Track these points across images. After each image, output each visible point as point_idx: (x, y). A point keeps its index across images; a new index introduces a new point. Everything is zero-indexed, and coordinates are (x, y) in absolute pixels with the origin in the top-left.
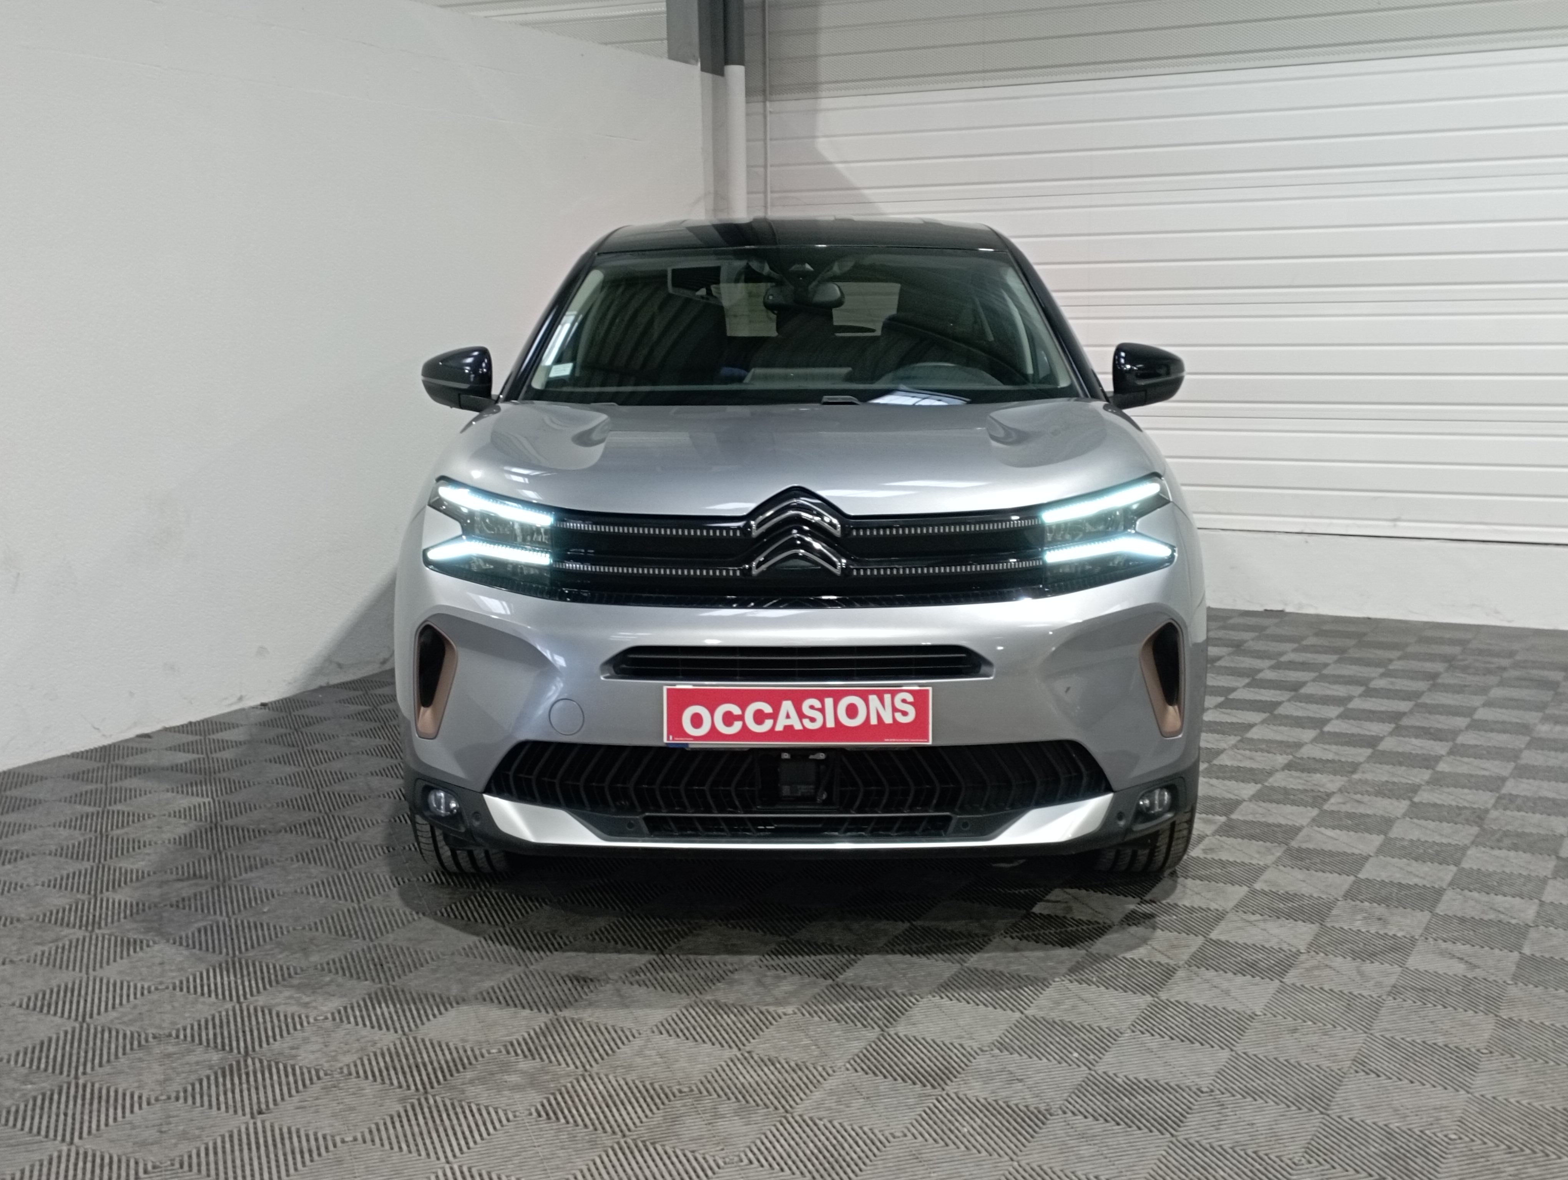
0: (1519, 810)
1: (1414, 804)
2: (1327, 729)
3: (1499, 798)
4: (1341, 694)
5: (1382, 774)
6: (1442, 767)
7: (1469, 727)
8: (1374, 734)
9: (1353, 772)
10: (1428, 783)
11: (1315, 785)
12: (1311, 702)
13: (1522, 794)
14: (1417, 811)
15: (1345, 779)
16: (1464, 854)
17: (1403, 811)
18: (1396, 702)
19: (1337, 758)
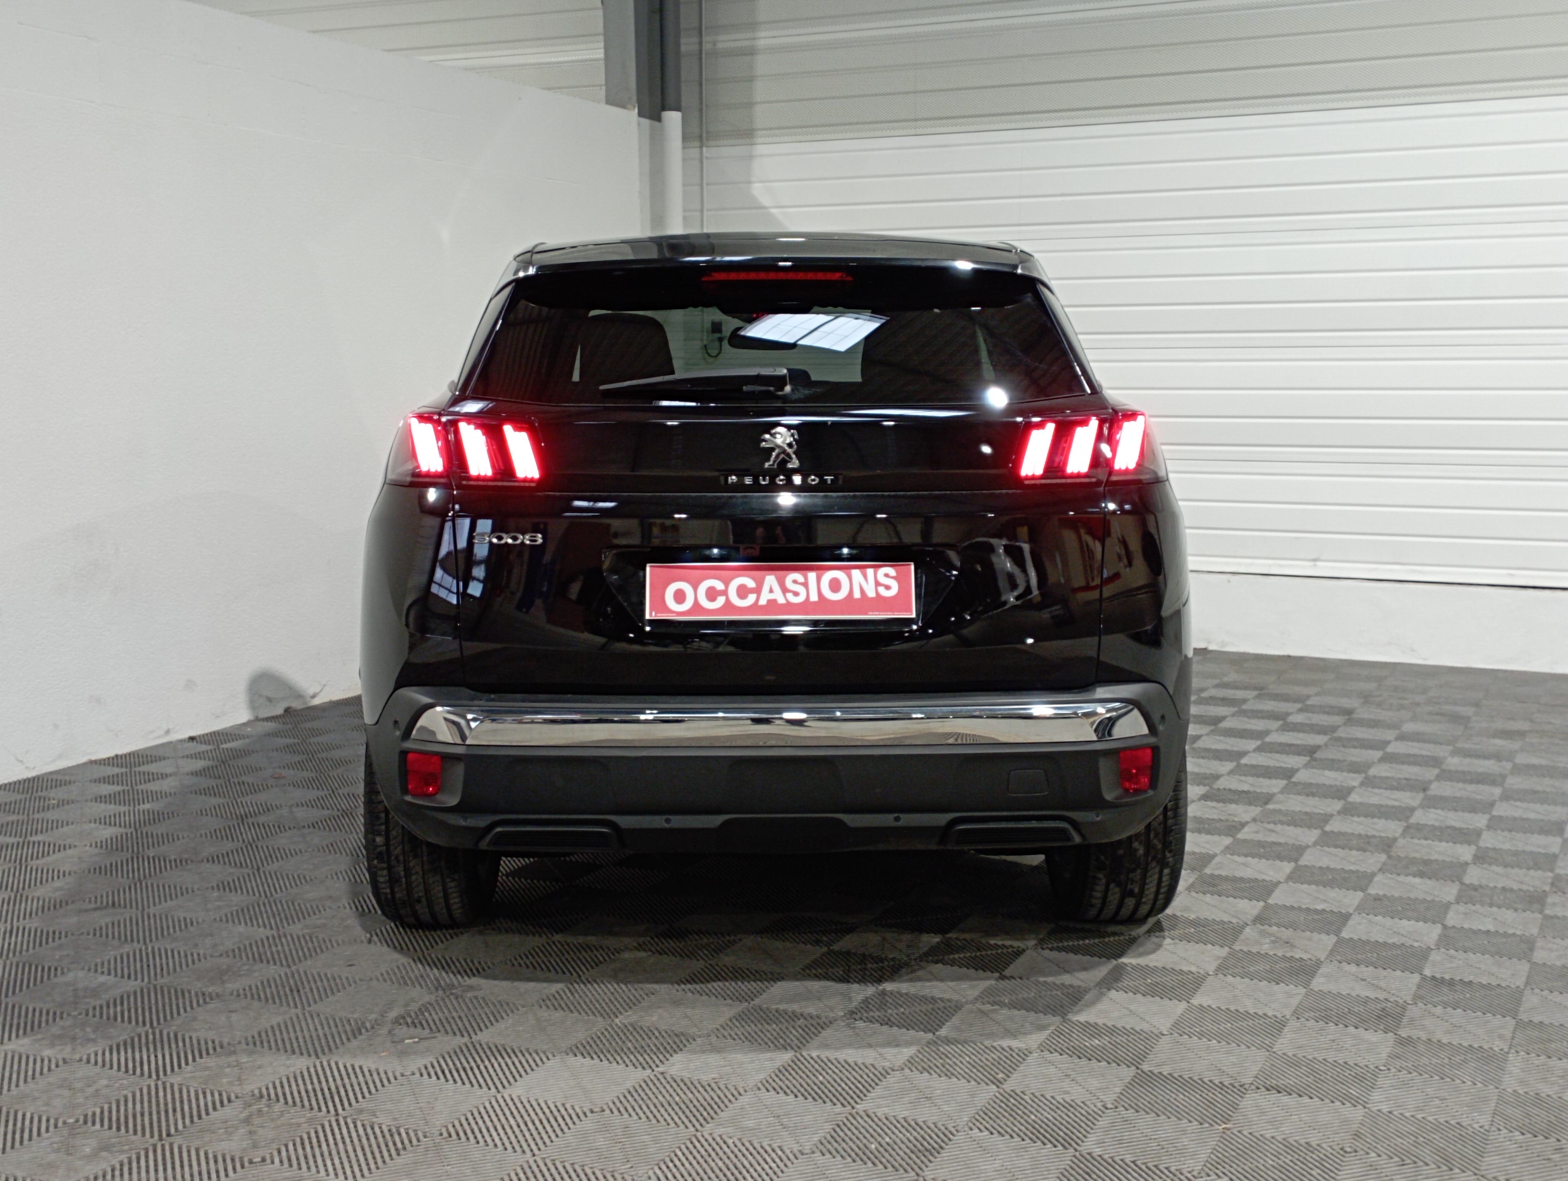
0: (1426, 839)
1: (1325, 833)
2: (1244, 761)
3: (1407, 827)
4: (1259, 728)
5: (1297, 804)
6: (1354, 798)
7: (1382, 760)
8: (1289, 766)
9: (1266, 803)
10: (1339, 812)
11: (1230, 815)
12: (1230, 736)
13: (1430, 823)
14: (1329, 840)
15: (1259, 809)
16: (1371, 881)
17: (1313, 840)
18: (1312, 736)
19: (1252, 789)
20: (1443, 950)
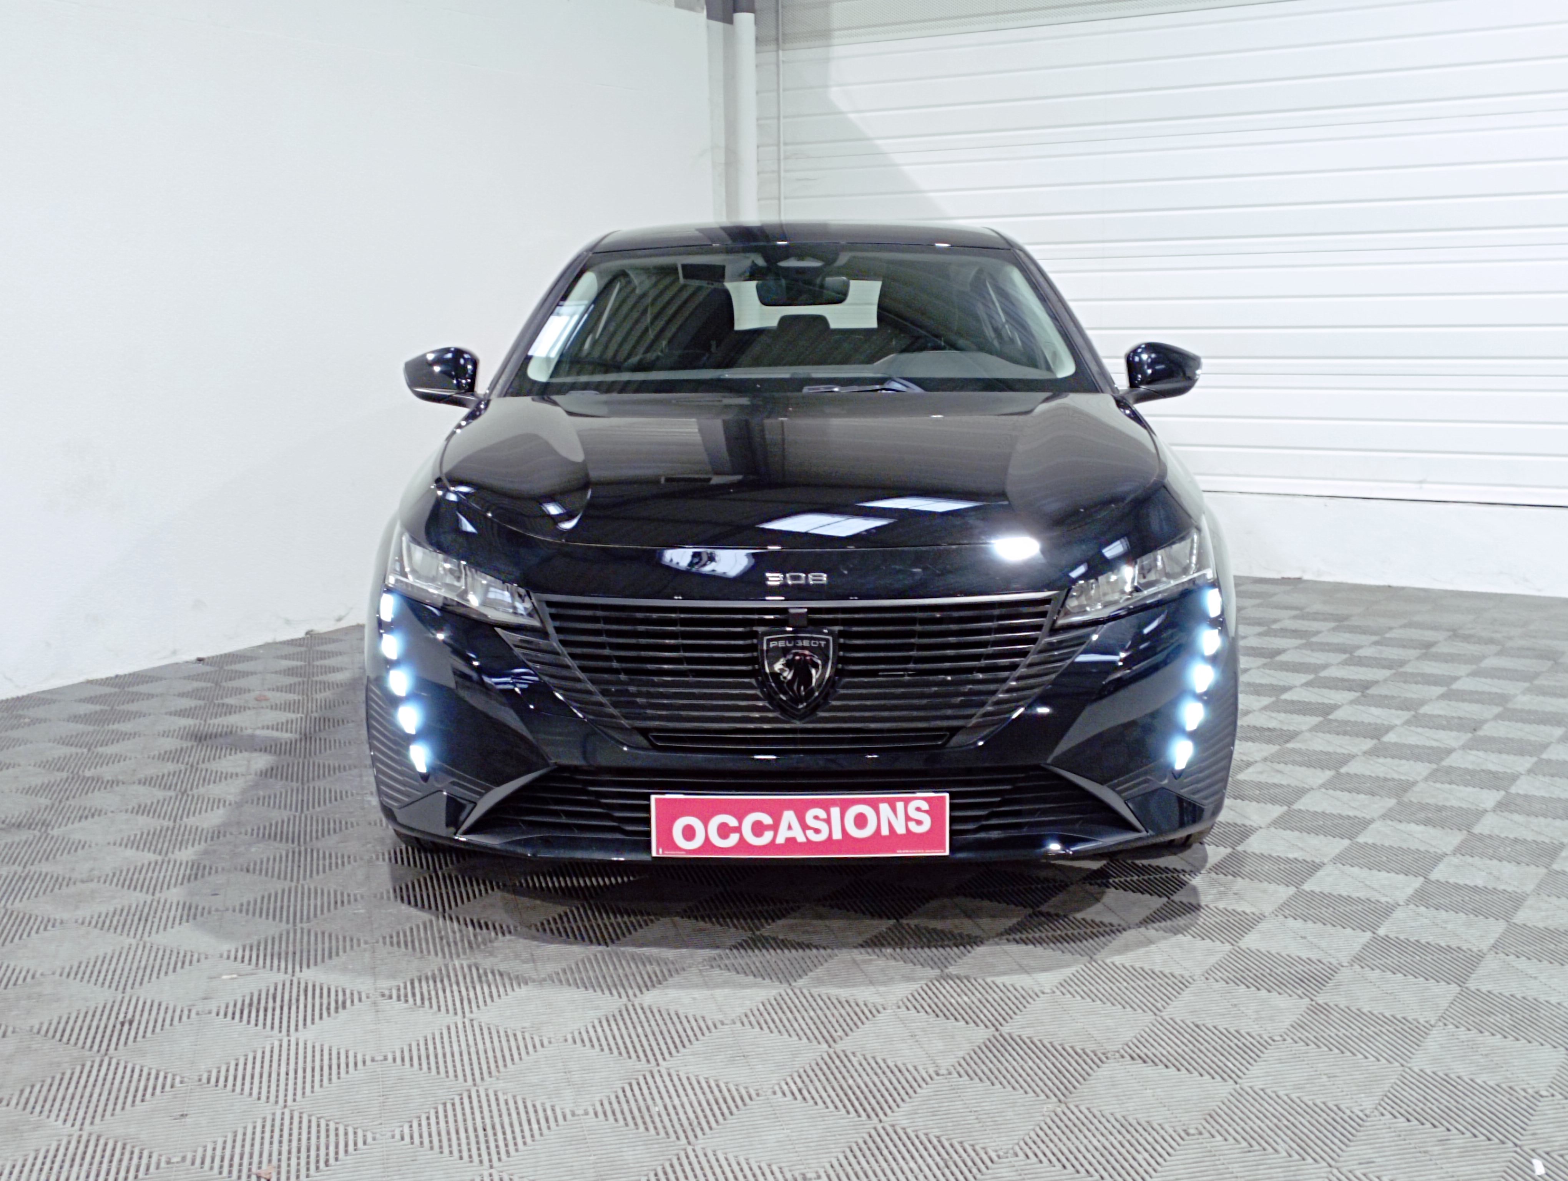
0: (1450, 783)
1: (1338, 775)
2: (1285, 696)
3: (1437, 770)
6: (1391, 738)
8: (1333, 702)
12: (1282, 670)
13: (1464, 766)
14: (1339, 782)
18: (1375, 670)
19: (1278, 726)
20: (1412, 906)
